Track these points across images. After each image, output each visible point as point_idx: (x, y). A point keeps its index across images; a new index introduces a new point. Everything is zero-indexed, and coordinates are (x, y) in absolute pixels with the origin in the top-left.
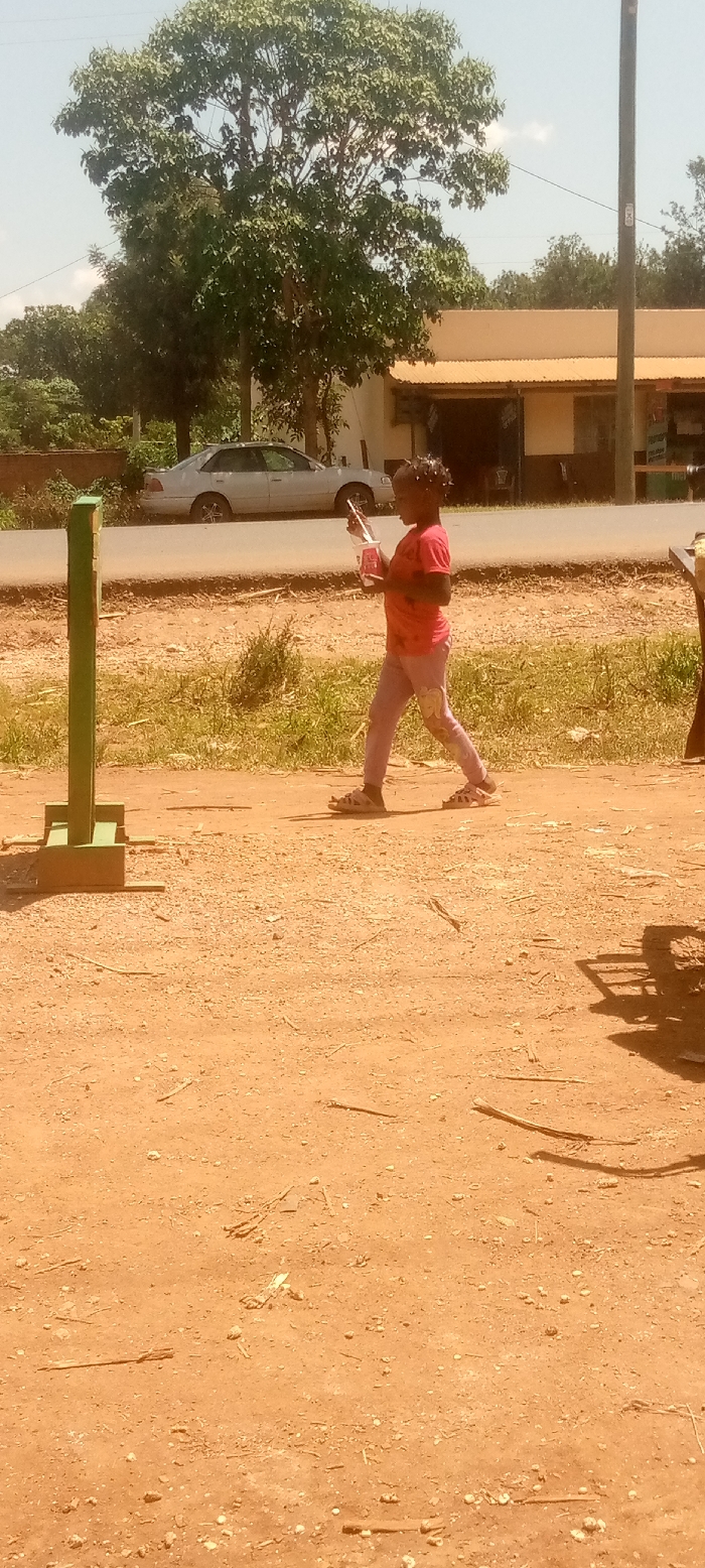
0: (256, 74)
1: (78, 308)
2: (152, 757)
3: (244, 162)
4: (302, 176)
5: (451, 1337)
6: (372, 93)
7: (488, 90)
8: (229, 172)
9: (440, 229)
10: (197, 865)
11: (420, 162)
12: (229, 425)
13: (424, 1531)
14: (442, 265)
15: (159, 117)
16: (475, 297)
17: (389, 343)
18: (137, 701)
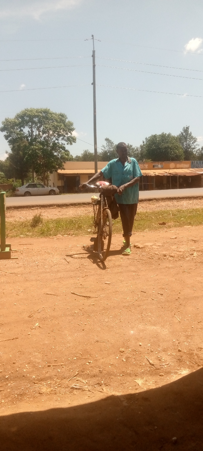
0: (34, 122)
1: (4, 161)
2: (17, 236)
3: (32, 137)
4: (42, 139)
5: (67, 332)
6: (53, 126)
7: (72, 126)
8: (29, 139)
9: (65, 148)
10: (24, 254)
11: (61, 137)
12: (31, 180)
13: (62, 365)
14: (66, 154)
15: (17, 129)
16: (71, 159)
17: (57, 167)
18: (14, 226)
